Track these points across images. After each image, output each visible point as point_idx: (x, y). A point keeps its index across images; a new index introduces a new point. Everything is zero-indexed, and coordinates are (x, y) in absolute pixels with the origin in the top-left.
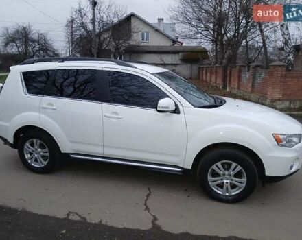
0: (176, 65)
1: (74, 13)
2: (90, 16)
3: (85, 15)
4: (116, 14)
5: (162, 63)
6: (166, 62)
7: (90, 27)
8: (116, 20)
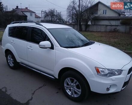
0: (117, 26)
1: (71, 3)
2: (78, 4)
3: (76, 4)
4: (90, 2)
5: (110, 24)
6: (112, 24)
7: (78, 9)
8: (89, 5)
